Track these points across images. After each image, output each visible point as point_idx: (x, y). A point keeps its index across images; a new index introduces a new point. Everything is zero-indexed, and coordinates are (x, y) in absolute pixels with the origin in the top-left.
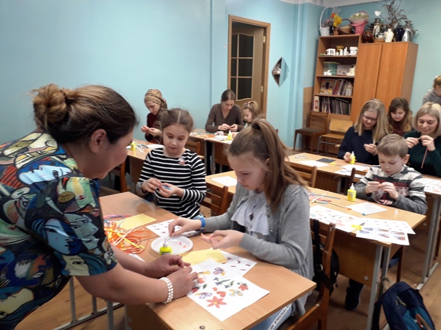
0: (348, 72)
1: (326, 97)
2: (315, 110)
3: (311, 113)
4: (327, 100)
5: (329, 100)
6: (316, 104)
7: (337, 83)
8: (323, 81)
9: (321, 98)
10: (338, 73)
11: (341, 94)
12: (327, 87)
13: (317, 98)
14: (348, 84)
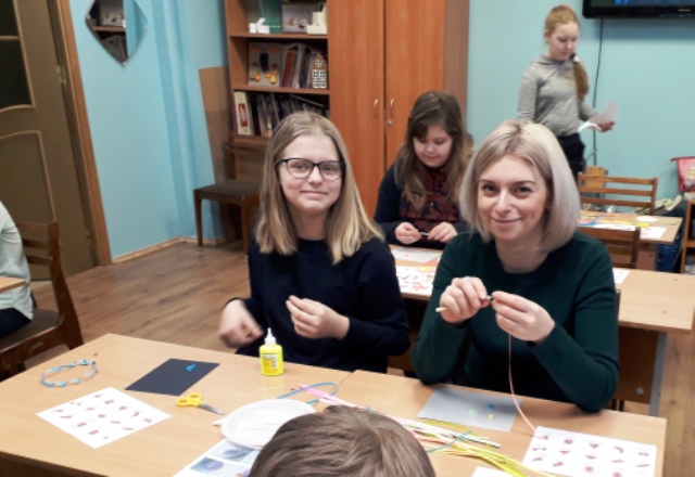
0: (310, 23)
1: (266, 94)
2: (241, 130)
3: (231, 139)
4: (269, 103)
5: (274, 103)
6: (242, 114)
7: (289, 56)
8: (250, 51)
9: (254, 97)
10: (288, 27)
11: (302, 83)
12: (264, 65)
13: (240, 98)
14: (315, 56)
